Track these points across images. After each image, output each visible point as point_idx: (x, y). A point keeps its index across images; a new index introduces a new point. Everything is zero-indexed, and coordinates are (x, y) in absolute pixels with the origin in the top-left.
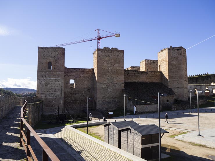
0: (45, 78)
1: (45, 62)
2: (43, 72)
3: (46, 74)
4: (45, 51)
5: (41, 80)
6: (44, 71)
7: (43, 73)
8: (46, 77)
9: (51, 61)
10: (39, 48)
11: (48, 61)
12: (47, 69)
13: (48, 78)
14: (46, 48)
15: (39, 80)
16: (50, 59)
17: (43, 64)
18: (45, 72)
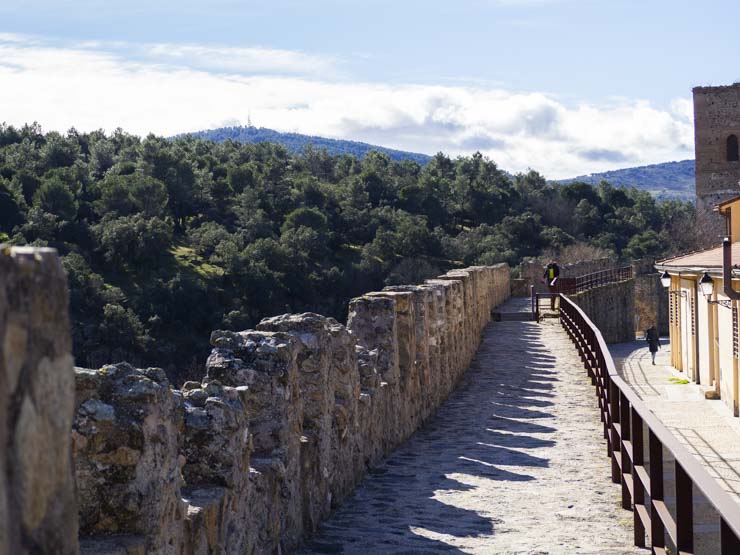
0: (719, 192)
1: (717, 139)
2: (712, 171)
3: (723, 177)
4: (715, 100)
5: (709, 200)
6: (716, 167)
7: (714, 177)
8: (722, 188)
9: (735, 132)
10: (697, 91)
11: (726, 133)
12: (724, 161)
13: (729, 191)
14: (716, 88)
15: (703, 198)
16: (732, 125)
17: (710, 143)
18: (719, 172)
